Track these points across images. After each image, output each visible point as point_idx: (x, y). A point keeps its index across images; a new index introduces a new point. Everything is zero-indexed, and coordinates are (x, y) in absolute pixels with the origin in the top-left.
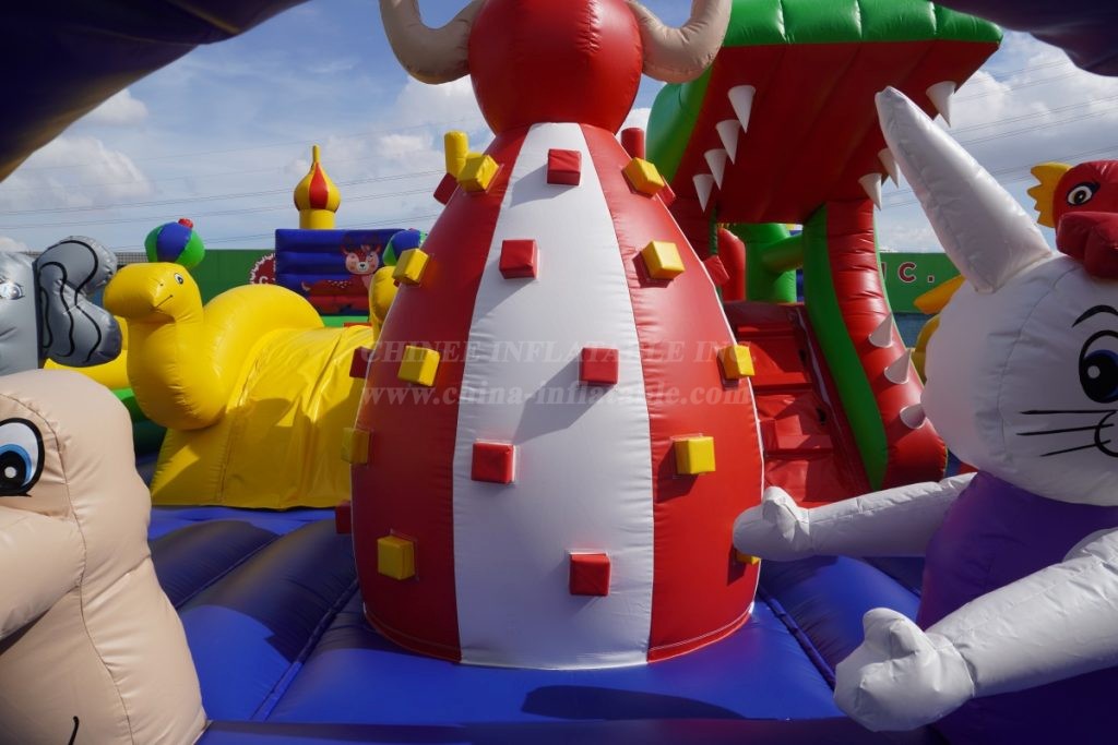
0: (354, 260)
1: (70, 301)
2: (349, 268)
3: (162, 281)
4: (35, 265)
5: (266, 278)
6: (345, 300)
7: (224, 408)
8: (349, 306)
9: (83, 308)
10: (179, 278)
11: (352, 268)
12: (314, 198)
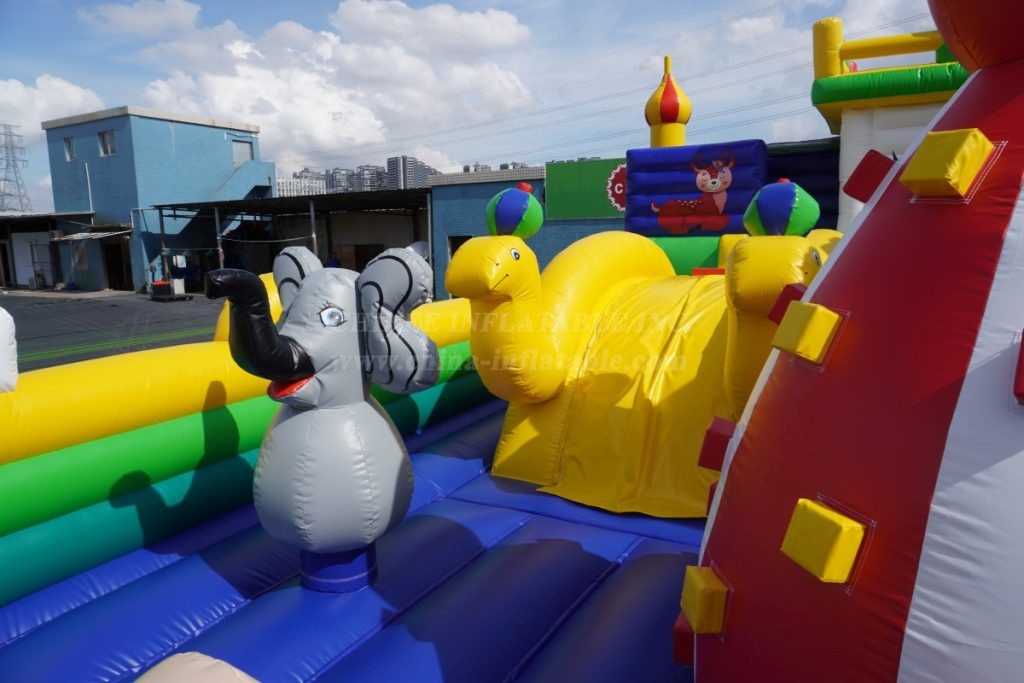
0: (704, 177)
1: (387, 326)
2: (699, 186)
3: (498, 261)
4: (357, 283)
5: (621, 185)
6: (694, 220)
7: (563, 383)
8: (699, 226)
9: (399, 332)
10: (516, 254)
11: (703, 186)
12: (665, 112)
